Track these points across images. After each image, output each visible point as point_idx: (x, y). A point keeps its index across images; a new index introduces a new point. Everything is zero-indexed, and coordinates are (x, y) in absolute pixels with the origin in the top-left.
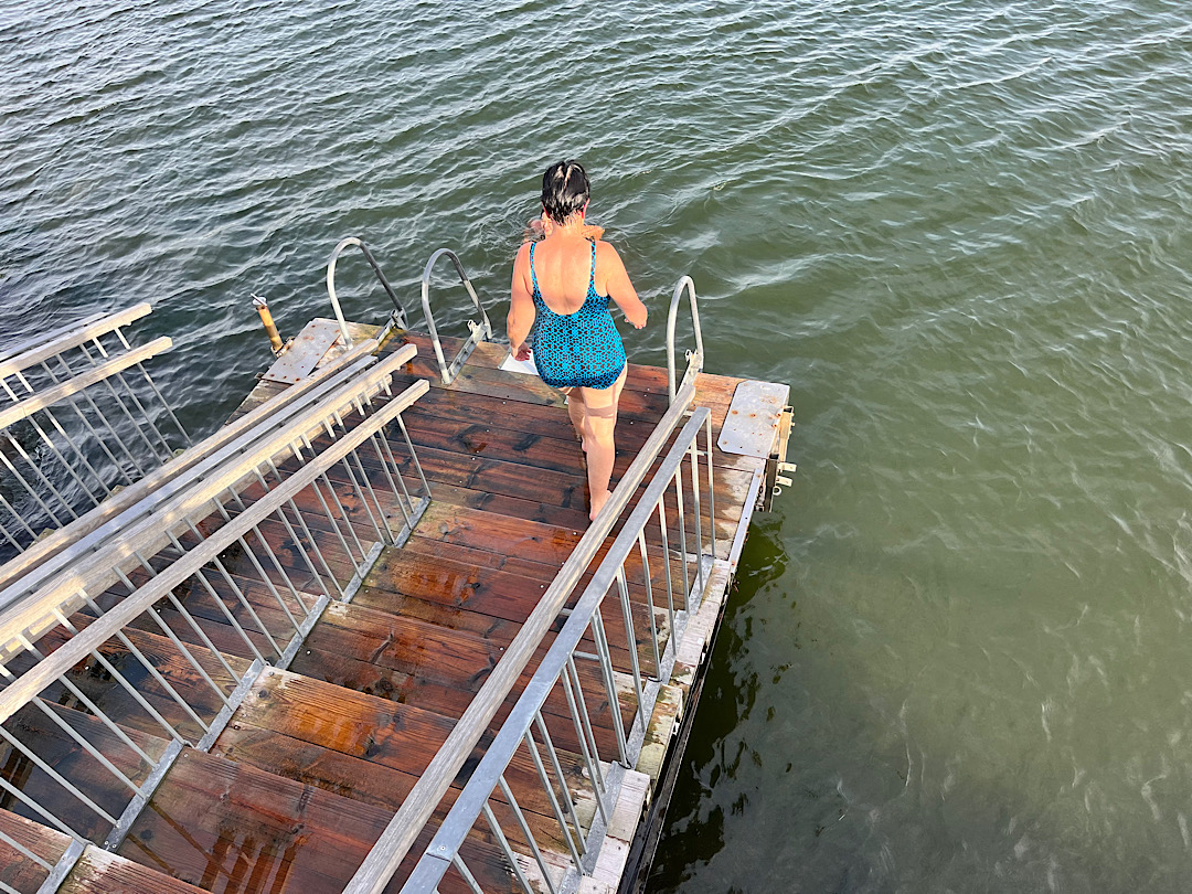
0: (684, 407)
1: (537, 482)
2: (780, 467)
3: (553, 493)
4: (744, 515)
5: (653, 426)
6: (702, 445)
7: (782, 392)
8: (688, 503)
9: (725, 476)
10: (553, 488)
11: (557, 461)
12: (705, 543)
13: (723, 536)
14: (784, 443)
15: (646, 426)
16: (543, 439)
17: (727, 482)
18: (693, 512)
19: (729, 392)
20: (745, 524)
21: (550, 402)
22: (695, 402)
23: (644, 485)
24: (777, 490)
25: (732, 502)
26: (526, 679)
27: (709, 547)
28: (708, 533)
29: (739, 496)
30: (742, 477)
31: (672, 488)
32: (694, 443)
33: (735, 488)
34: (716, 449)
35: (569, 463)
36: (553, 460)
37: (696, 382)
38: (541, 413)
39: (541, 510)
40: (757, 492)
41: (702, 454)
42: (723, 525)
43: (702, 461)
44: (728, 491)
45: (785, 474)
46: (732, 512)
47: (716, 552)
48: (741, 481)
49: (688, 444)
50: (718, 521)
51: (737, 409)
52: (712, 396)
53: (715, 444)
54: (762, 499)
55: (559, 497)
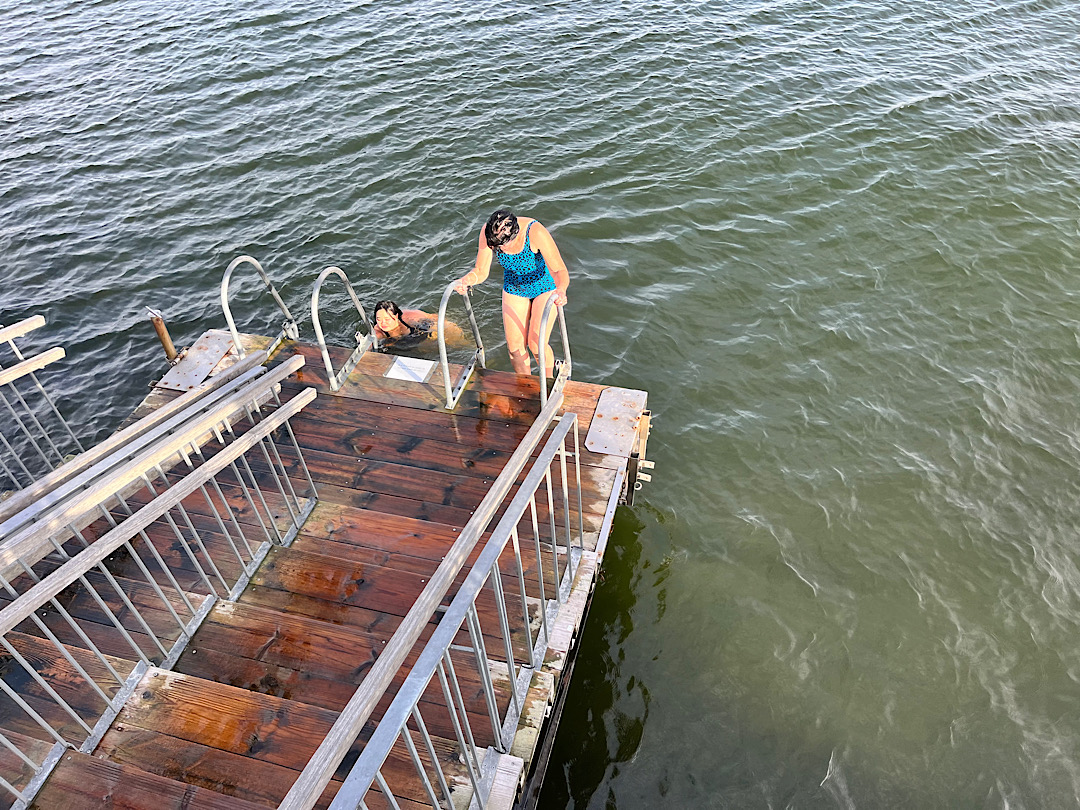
0: (554, 412)
1: (419, 482)
2: (640, 464)
3: (435, 491)
4: (609, 509)
5: (526, 428)
6: (569, 446)
7: (642, 397)
8: (558, 499)
9: (591, 473)
10: (434, 487)
11: (439, 461)
12: (574, 535)
13: (590, 529)
14: (644, 443)
15: (521, 428)
16: (425, 441)
17: (594, 479)
18: (563, 507)
19: (594, 398)
20: (610, 517)
21: (432, 407)
22: (565, 407)
23: (518, 484)
24: (638, 486)
25: (598, 497)
26: (405, 670)
27: (577, 539)
28: (577, 527)
29: (605, 491)
30: (607, 475)
31: (543, 485)
32: (562, 445)
33: (601, 484)
34: (584, 449)
35: (451, 464)
36: (435, 460)
37: (565, 389)
38: (424, 417)
39: (424, 508)
40: (620, 488)
41: (570, 454)
42: (590, 518)
43: (570, 461)
44: (595, 487)
45: (646, 471)
46: (598, 507)
47: (584, 544)
48: (606, 478)
49: (557, 446)
50: (585, 515)
51: (602, 413)
52: (580, 401)
53: (582, 444)
54: (625, 493)
55: (440, 495)
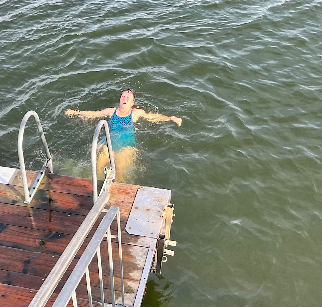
0: (102, 206)
1: (5, 256)
2: (166, 243)
3: (16, 263)
4: (143, 276)
5: (82, 217)
6: (114, 230)
7: (166, 194)
8: (106, 269)
9: (130, 250)
10: (16, 260)
11: (20, 242)
12: (118, 295)
13: (130, 291)
14: (168, 228)
15: (79, 217)
16: (11, 228)
17: (132, 254)
18: (109, 274)
19: (132, 194)
20: (144, 282)
21: (14, 202)
22: (111, 201)
23: (77, 257)
24: (165, 259)
25: (135, 267)
27: (120, 299)
28: (120, 289)
29: (140, 263)
30: (142, 251)
31: (95, 259)
32: (109, 231)
33: (137, 258)
34: (125, 232)
35: (27, 243)
36: (16, 241)
37: (111, 188)
38: (9, 209)
39: (9, 275)
40: (152, 260)
41: (114, 237)
42: (130, 283)
43: (115, 242)
44: (133, 260)
45: (170, 248)
46: (135, 274)
47: (126, 302)
48: (141, 254)
49: (106, 227)
50: (126, 281)
51: (138, 206)
52: (121, 197)
53: (123, 229)
54: (155, 264)
55: (20, 266)
